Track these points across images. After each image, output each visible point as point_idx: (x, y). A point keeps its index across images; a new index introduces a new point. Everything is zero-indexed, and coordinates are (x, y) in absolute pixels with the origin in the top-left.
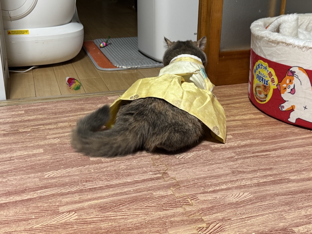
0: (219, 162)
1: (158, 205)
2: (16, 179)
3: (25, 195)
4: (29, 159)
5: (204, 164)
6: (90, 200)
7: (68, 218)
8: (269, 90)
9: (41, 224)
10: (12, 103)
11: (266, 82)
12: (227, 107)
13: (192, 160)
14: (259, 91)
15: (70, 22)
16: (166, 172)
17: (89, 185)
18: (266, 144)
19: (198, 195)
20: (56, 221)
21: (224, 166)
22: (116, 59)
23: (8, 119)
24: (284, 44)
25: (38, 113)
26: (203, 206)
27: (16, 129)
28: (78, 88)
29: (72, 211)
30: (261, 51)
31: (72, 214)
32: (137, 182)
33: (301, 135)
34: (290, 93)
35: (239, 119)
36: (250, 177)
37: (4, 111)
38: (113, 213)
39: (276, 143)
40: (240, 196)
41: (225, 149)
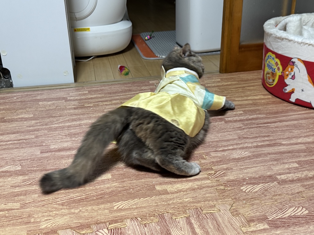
0: (230, 130)
5: (218, 132)
8: (276, 76)
10: (79, 85)
11: (273, 70)
14: (268, 77)
15: (122, 20)
18: (269, 118)
19: (211, 153)
21: (233, 133)
22: (157, 50)
23: (77, 97)
24: (287, 40)
26: (214, 160)
27: (83, 104)
28: (127, 74)
30: (271, 45)
33: (298, 111)
34: (291, 79)
35: (251, 99)
36: (252, 141)
37: (74, 91)
39: (277, 118)
41: (236, 121)
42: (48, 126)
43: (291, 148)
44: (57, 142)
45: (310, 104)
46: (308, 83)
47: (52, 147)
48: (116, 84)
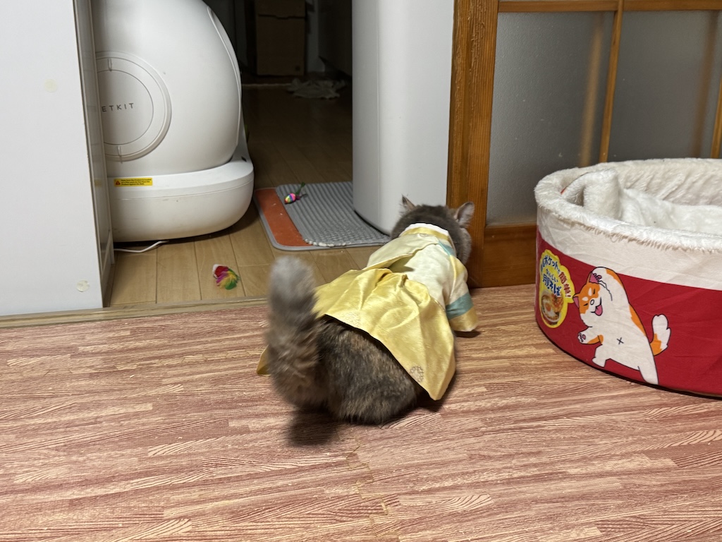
0: (450, 436)
1: (329, 513)
2: (100, 458)
3: (112, 487)
4: (127, 422)
5: (424, 440)
6: (217, 499)
7: (176, 530)
8: (562, 304)
9: (130, 538)
10: (112, 315)
11: (556, 290)
12: (491, 330)
13: (405, 432)
14: (547, 304)
15: (229, 161)
16: (355, 452)
17: (219, 473)
18: (544, 406)
19: (400, 497)
20: (156, 534)
21: (459, 444)
22: (310, 228)
23: (101, 346)
24: (582, 227)
25: (154, 335)
26: (405, 518)
27: (112, 364)
28: (232, 286)
29: (184, 517)
31: (184, 522)
32: (301, 470)
33: (610, 389)
34: (594, 314)
35: (507, 355)
36: (498, 467)
37: (96, 331)
38: (251, 524)
39: (562, 405)
40: (472, 500)
41: (467, 413)
42: (19, 423)
43: (587, 486)
44: (33, 465)
45: (638, 372)
46: (631, 324)
47: (19, 480)
48: (199, 313)
